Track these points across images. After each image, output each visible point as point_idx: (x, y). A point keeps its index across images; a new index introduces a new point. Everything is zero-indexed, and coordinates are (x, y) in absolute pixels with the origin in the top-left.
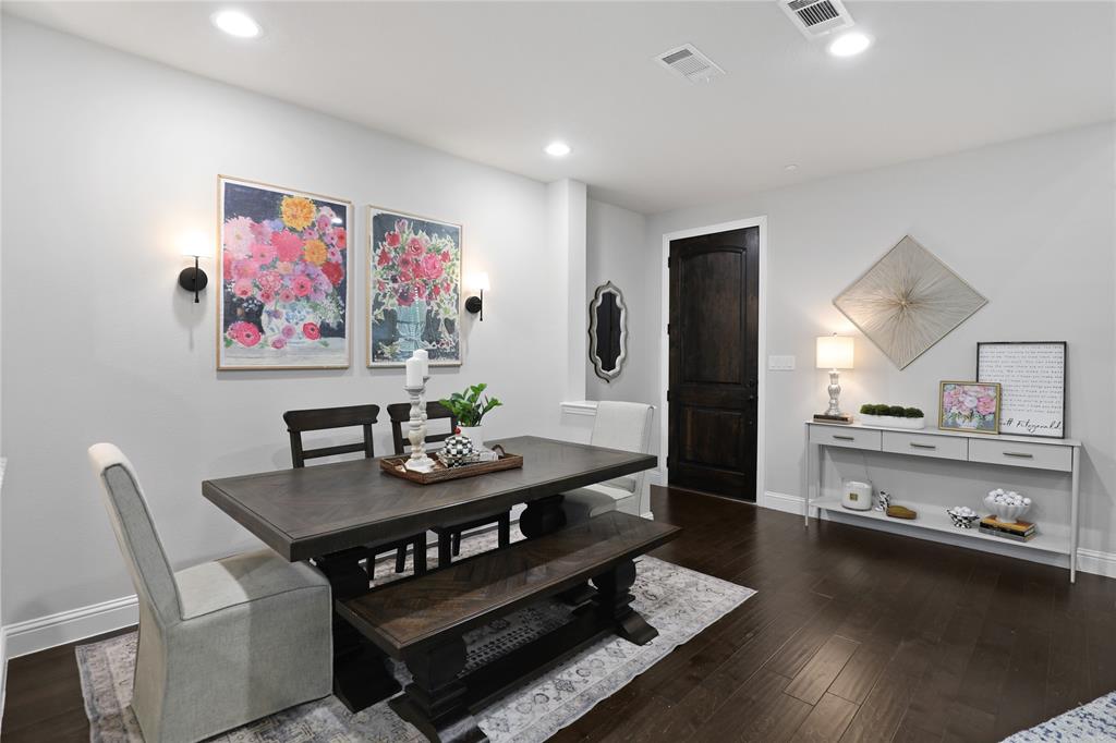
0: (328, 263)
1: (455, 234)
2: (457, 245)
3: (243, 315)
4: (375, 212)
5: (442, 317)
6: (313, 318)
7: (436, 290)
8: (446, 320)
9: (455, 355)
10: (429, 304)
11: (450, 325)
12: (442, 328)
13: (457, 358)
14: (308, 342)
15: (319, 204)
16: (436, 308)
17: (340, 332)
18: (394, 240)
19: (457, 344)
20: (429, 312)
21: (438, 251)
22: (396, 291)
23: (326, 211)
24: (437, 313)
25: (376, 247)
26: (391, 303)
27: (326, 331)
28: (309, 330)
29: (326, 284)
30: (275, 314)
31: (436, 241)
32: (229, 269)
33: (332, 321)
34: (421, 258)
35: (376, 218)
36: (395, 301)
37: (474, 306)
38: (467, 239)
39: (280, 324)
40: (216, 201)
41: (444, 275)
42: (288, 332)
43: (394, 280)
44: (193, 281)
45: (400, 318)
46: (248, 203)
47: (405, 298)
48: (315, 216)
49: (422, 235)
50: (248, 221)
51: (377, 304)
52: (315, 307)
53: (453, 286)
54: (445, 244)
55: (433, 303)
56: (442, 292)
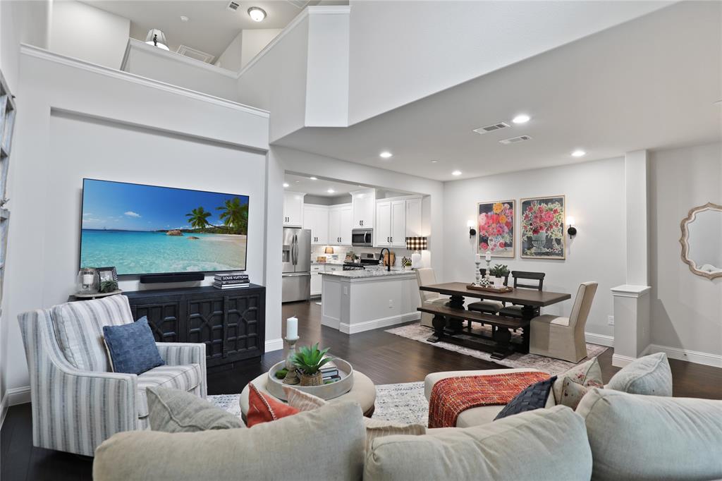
0: (507, 222)
1: (560, 201)
2: (562, 205)
3: (484, 240)
4: (523, 201)
5: (554, 237)
6: (502, 241)
7: (551, 226)
8: (556, 239)
9: (561, 253)
10: (546, 232)
11: (558, 241)
12: (554, 242)
13: (562, 256)
14: (501, 249)
15: (504, 203)
16: (550, 234)
17: (510, 245)
18: (531, 209)
19: (562, 250)
20: (547, 236)
21: (551, 210)
22: (532, 229)
23: (506, 205)
24: (551, 236)
25: (523, 213)
26: (530, 234)
27: (506, 245)
28: (501, 245)
29: (506, 229)
30: (491, 240)
31: (550, 206)
32: (481, 228)
33: (508, 242)
34: (543, 215)
35: (523, 203)
36: (531, 233)
37: (572, 232)
38: (567, 202)
39: (493, 243)
40: (477, 209)
41: (555, 219)
42: (495, 245)
43: (531, 224)
44: (473, 232)
45: (534, 239)
46: (485, 208)
47: (536, 231)
48: (503, 208)
49: (543, 205)
50: (485, 214)
51: (524, 235)
52: (503, 237)
53: (560, 224)
54: (556, 206)
55: (549, 232)
56: (554, 227)
